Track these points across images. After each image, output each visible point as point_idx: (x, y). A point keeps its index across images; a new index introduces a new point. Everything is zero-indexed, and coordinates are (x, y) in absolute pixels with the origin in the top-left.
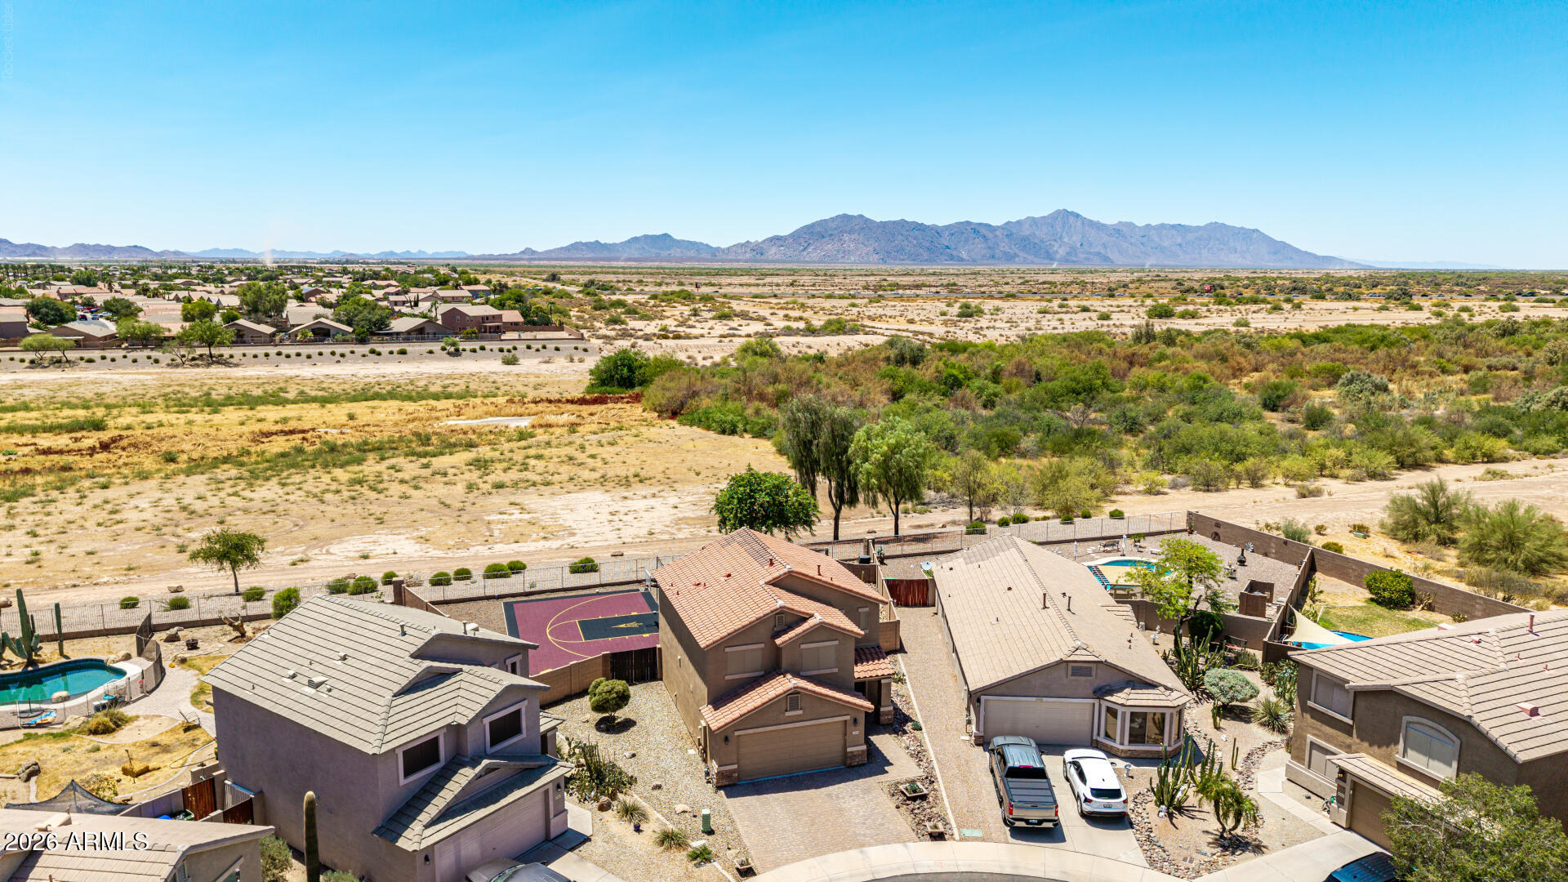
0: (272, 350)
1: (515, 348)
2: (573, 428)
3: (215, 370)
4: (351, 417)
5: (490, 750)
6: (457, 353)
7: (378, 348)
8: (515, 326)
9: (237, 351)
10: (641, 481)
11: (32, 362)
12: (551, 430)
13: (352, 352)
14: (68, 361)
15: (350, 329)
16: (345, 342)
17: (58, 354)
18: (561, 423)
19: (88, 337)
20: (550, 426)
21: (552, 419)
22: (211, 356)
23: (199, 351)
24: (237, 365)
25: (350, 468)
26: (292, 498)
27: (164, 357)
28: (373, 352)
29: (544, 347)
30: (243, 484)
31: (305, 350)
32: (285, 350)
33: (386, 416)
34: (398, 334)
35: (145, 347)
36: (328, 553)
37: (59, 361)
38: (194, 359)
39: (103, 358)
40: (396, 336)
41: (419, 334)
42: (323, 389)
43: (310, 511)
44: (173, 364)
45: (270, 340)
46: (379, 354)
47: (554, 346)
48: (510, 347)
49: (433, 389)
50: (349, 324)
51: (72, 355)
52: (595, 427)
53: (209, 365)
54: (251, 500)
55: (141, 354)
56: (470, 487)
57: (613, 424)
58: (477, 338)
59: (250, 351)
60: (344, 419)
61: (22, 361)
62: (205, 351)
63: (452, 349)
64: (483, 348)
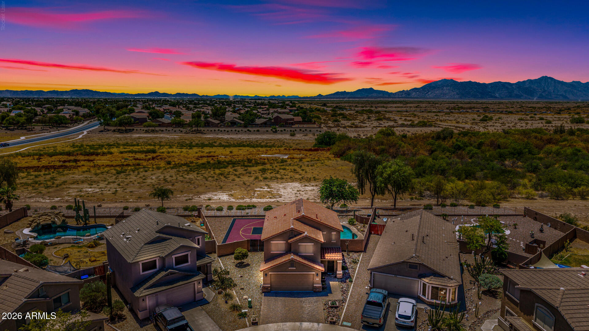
0: (217, 129)
1: (296, 130)
2: (301, 159)
3: (199, 135)
4: (231, 152)
5: (175, 267)
6: (276, 132)
7: (250, 129)
8: (299, 123)
9: (206, 129)
10: (315, 180)
11: (146, 131)
12: (293, 160)
13: (242, 130)
14: (156, 131)
15: (243, 122)
16: (240, 127)
17: (153, 128)
18: (298, 157)
19: (163, 123)
20: (293, 158)
21: (295, 156)
22: (198, 130)
23: (194, 129)
24: (205, 134)
25: (221, 170)
26: (198, 178)
27: (184, 130)
28: (248, 130)
29: (306, 130)
30: (186, 173)
31: (227, 129)
32: (221, 129)
33: (241, 153)
34: (258, 124)
35: (179, 127)
36: (199, 197)
37: (154, 131)
38: (193, 131)
39: (166, 130)
40: (257, 125)
41: (265, 124)
42: (228, 143)
43: (201, 183)
44: (186, 133)
45: (216, 125)
46: (250, 131)
47: (309, 130)
48: (294, 130)
49: (263, 144)
50: (243, 120)
51: (157, 129)
52: (309, 159)
53: (197, 133)
54: (186, 178)
55: (177, 129)
56: (257, 178)
57: (316, 158)
58: (284, 127)
59: (210, 129)
60: (228, 153)
61: (143, 130)
62: (196, 129)
63: (274, 130)
64: (285, 130)
